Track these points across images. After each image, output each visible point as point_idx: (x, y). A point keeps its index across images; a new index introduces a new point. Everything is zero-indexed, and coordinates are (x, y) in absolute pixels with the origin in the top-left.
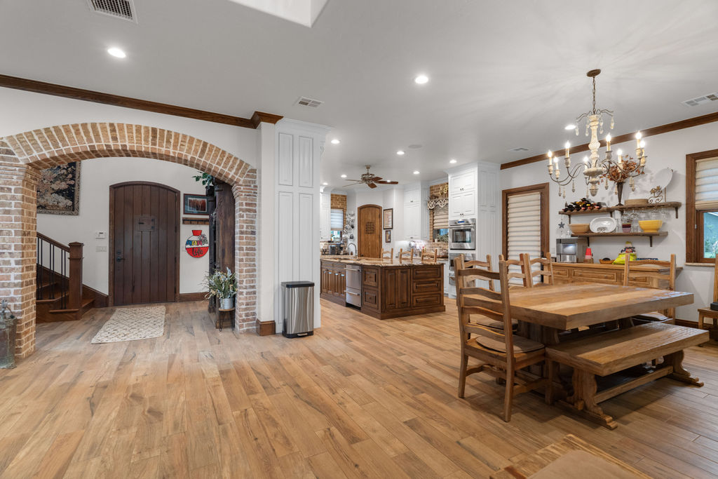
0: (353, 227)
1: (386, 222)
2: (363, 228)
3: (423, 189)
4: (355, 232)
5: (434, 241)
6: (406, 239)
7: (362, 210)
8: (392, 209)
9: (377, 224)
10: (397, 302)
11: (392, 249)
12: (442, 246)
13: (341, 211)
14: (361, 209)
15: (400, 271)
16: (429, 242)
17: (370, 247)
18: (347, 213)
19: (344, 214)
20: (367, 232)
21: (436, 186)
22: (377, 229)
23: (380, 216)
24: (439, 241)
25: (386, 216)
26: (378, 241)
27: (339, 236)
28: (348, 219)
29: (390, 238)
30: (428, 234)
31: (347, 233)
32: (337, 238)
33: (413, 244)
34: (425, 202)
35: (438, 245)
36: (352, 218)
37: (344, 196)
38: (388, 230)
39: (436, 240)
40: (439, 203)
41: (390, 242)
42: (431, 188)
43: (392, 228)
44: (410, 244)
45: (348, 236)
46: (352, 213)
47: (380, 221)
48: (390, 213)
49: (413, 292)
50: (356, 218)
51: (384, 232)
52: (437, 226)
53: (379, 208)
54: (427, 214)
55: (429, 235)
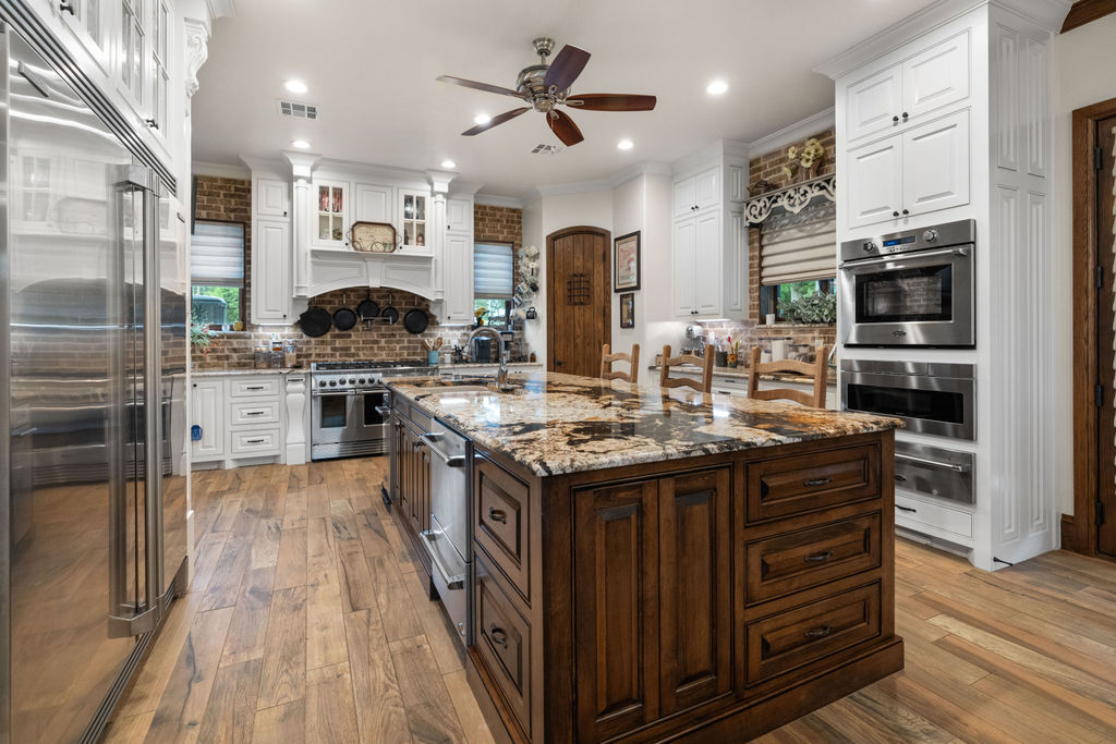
0: (535, 288)
1: (621, 272)
2: (560, 291)
3: (730, 169)
4: (540, 303)
5: (763, 321)
6: (678, 317)
7: (557, 242)
8: (638, 234)
9: (598, 279)
10: (651, 679)
11: (636, 348)
12: (791, 334)
13: (507, 249)
14: (553, 239)
15: (668, 487)
16: (745, 323)
17: (578, 340)
18: (521, 252)
19: (516, 257)
20: (571, 301)
21: (768, 156)
22: (598, 290)
23: (605, 257)
24: (778, 320)
25: (621, 256)
26: (600, 325)
27: (502, 312)
28: (523, 269)
29: (632, 315)
30: (743, 298)
31: (521, 305)
32: (498, 318)
33: (697, 330)
34: (734, 207)
35: (778, 331)
36: (533, 265)
37: (514, 211)
38: (628, 294)
39: (770, 318)
40: (783, 202)
41: (633, 326)
42: (751, 164)
43: (638, 288)
44: (689, 332)
45: (522, 313)
46: (533, 250)
47: (607, 270)
48: (634, 244)
49: (749, 602)
50: (543, 263)
51: (615, 299)
52: (771, 275)
53: (604, 234)
54: (741, 241)
55: (748, 302)
